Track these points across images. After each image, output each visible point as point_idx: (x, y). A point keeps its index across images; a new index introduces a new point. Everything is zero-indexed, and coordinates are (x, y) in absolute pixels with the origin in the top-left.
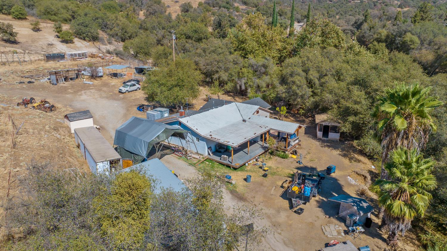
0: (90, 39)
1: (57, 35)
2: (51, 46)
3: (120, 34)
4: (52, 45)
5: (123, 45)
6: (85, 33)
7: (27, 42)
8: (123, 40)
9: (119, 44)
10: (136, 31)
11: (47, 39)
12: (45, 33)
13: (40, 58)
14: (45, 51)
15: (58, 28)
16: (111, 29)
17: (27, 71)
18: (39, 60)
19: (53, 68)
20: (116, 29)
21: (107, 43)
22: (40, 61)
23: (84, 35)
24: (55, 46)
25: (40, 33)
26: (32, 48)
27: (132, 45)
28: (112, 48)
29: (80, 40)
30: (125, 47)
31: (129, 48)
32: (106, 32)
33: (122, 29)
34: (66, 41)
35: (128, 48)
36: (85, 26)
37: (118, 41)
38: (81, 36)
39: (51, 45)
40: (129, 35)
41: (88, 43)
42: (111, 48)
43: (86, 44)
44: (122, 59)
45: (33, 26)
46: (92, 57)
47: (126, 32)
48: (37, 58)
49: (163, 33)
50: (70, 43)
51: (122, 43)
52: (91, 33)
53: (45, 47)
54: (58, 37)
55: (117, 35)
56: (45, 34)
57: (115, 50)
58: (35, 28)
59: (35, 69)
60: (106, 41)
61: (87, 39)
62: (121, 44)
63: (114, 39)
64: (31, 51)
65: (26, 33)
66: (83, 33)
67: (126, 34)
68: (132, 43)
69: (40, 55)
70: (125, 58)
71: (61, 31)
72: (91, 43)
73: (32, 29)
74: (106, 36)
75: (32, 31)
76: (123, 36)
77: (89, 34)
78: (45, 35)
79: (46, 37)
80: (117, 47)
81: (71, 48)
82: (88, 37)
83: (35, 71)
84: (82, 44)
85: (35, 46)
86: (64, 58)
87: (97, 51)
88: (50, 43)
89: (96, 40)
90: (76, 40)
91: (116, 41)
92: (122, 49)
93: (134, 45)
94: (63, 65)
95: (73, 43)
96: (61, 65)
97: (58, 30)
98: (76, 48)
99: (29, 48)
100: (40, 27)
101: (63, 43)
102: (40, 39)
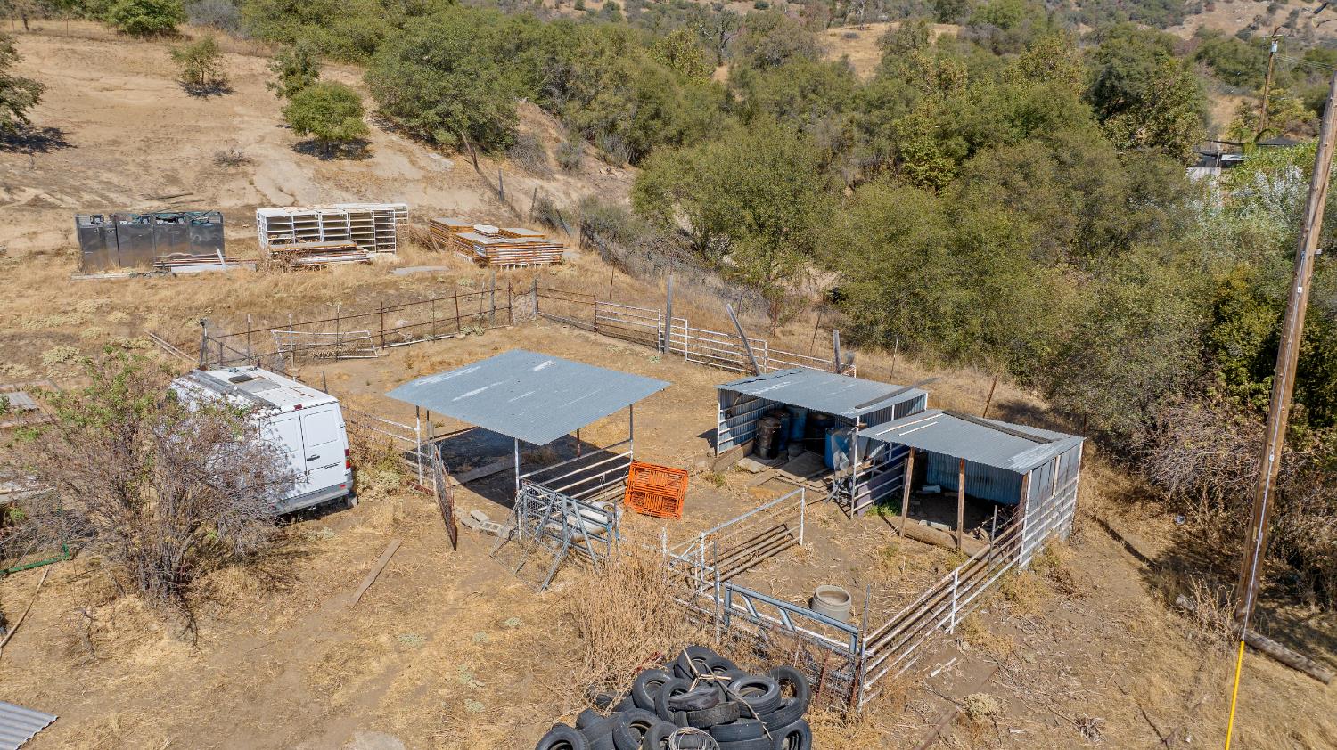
0: (459, 137)
3: (629, 123)
4: (236, 162)
5: (634, 177)
6: (434, 104)
7: (117, 143)
8: (638, 156)
9: (618, 174)
10: (705, 117)
11: (236, 130)
12: (243, 103)
15: (292, 72)
16: (586, 103)
20: (611, 98)
21: (552, 163)
23: (431, 115)
24: (250, 169)
25: (215, 101)
26: (106, 176)
27: (689, 179)
28: (575, 196)
29: (408, 143)
30: (646, 191)
31: (670, 196)
32: (559, 113)
33: (644, 98)
34: (327, 147)
35: (660, 196)
36: (436, 67)
37: (610, 157)
38: (415, 123)
39: (230, 162)
40: (672, 130)
41: (448, 163)
42: (564, 193)
43: (434, 167)
44: (615, 261)
45: (184, 67)
46: (427, 245)
47: (657, 115)
49: (840, 128)
50: (349, 154)
51: (632, 169)
52: (465, 103)
53: (190, 174)
54: (300, 125)
55: (612, 127)
56: (238, 108)
57: (588, 204)
58: (192, 76)
60: (551, 155)
61: (442, 135)
62: (628, 175)
63: (593, 151)
65: (149, 100)
66: (429, 105)
67: (657, 124)
68: (687, 167)
70: (636, 261)
72: (462, 161)
73: (181, 84)
74: (555, 134)
75: (181, 93)
76: (639, 133)
77: (457, 107)
78: (235, 115)
79: (236, 121)
80: (605, 191)
81: (340, 185)
82: (448, 129)
84: (413, 163)
85: (141, 164)
87: (485, 208)
89: (493, 144)
90: (385, 142)
91: (604, 159)
92: (627, 200)
93: (698, 178)
95: (364, 155)
97: (295, 81)
98: (364, 185)
101: (307, 157)
102: (198, 130)
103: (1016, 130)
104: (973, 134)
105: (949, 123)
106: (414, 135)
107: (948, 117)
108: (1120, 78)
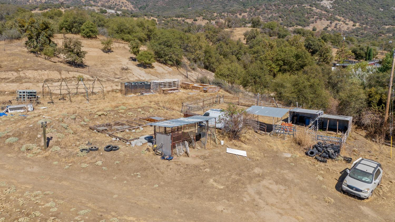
0: (174, 64)
1: (131, 58)
2: (126, 71)
3: (203, 58)
4: (127, 69)
6: (167, 55)
7: (96, 65)
9: (203, 71)
11: (120, 61)
12: (117, 54)
13: (115, 88)
14: (119, 78)
15: (134, 48)
17: (100, 113)
18: (113, 91)
19: (141, 108)
20: (198, 52)
21: (189, 68)
22: (114, 93)
24: (131, 71)
25: (111, 54)
26: (102, 73)
29: (160, 64)
33: (206, 52)
34: (144, 65)
36: (168, 46)
38: (162, 59)
39: (125, 69)
41: (171, 69)
43: (168, 70)
45: (104, 46)
47: (210, 56)
48: (109, 89)
50: (149, 67)
51: (205, 69)
52: (175, 55)
53: (118, 73)
54: (134, 60)
55: (200, 59)
56: (116, 56)
58: (105, 48)
59: (112, 111)
60: (188, 66)
62: (205, 71)
64: (102, 77)
65: (95, 54)
69: (114, 84)
71: (138, 51)
72: (174, 68)
73: (102, 50)
75: (102, 52)
76: (206, 61)
77: (173, 56)
78: (117, 58)
79: (119, 59)
81: (152, 75)
82: (170, 61)
83: (112, 113)
84: (164, 69)
85: (105, 70)
86: (150, 89)
88: (125, 67)
89: (179, 64)
90: (155, 64)
91: (199, 67)
94: (155, 102)
95: (153, 67)
96: (151, 102)
97: (135, 50)
98: (157, 75)
99: (98, 72)
100: (112, 47)
101: (141, 68)
102: (111, 61)
103: (294, 59)
104: (285, 60)
105: (279, 57)
106: (162, 63)
107: (278, 56)
108: (311, 45)
